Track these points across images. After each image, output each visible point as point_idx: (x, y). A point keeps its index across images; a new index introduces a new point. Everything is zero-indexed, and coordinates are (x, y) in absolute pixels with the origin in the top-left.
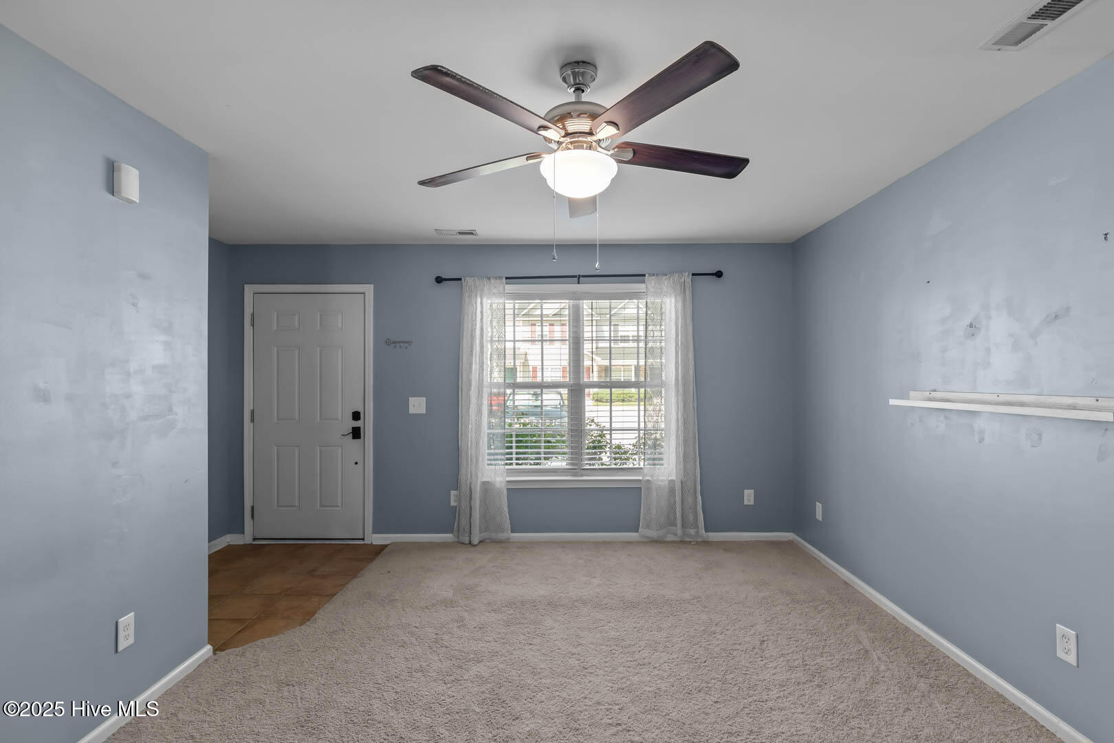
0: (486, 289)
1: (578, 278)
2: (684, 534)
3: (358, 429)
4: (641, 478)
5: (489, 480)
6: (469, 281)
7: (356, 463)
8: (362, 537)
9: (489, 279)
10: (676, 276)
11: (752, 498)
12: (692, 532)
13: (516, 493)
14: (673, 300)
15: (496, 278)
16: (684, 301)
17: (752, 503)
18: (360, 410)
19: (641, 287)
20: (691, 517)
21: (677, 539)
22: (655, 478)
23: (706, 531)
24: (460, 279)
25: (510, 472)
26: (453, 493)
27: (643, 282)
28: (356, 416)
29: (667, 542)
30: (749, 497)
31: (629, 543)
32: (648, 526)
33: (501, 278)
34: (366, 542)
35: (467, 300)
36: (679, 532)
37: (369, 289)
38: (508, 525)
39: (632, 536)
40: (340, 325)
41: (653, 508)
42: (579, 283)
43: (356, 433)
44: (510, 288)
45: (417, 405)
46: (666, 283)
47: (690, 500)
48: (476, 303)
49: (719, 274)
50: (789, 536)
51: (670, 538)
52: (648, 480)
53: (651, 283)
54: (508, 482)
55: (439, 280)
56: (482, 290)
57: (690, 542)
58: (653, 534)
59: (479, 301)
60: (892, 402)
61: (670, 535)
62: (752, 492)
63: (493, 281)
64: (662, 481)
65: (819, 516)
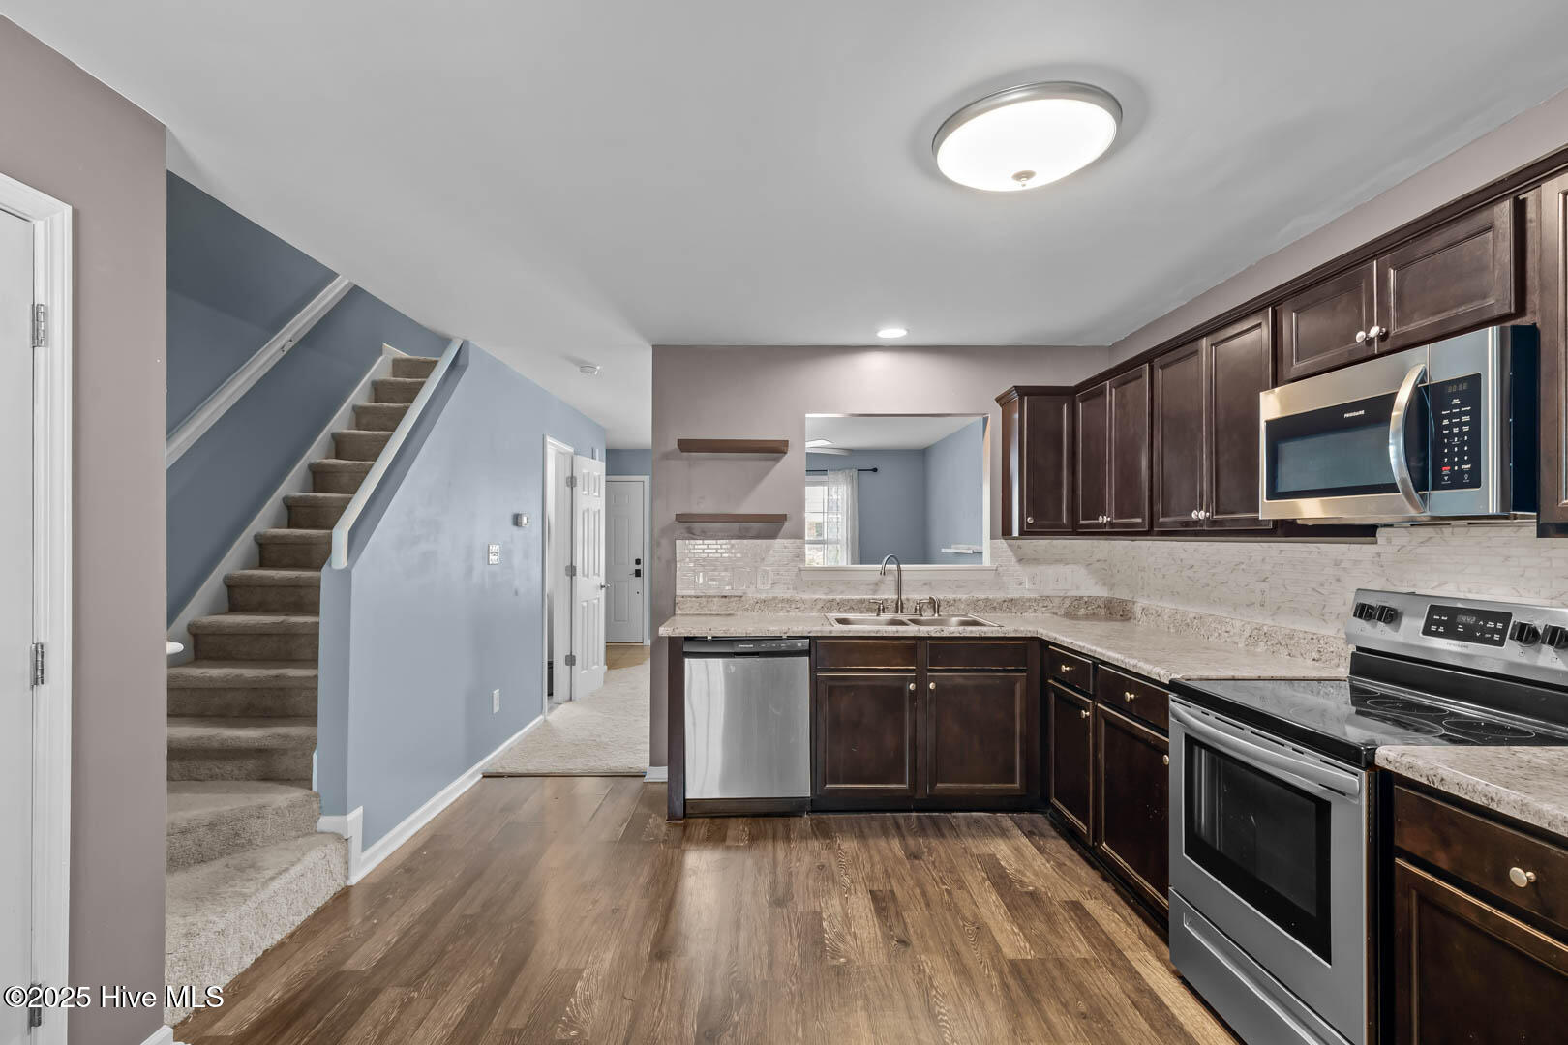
3: (639, 570)
7: (638, 593)
8: (642, 641)
10: (847, 472)
14: (845, 486)
16: (852, 487)
18: (641, 558)
19: (825, 478)
28: (638, 562)
34: (644, 644)
40: (626, 502)
43: (638, 573)
46: (840, 476)
49: (875, 470)
53: (831, 476)
60: (943, 550)
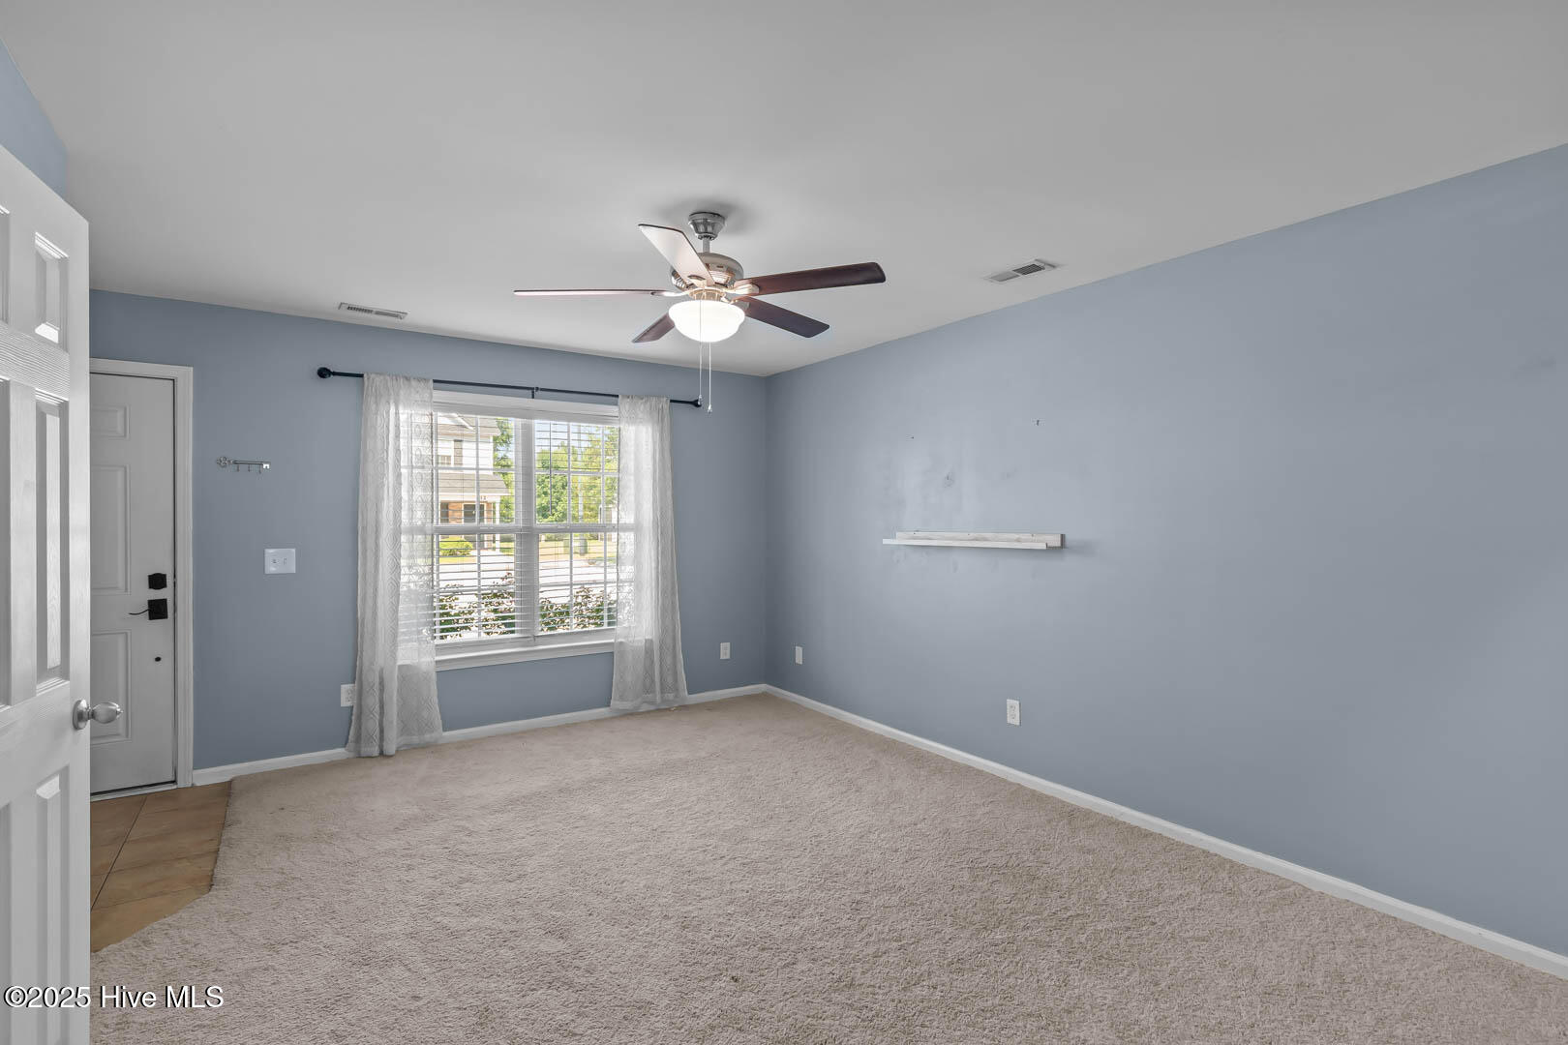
0: (402, 392)
1: (533, 391)
2: (664, 701)
3: (162, 602)
4: (613, 641)
5: (407, 662)
6: (373, 381)
7: (158, 659)
8: (171, 778)
9: (407, 379)
10: (654, 400)
11: (728, 652)
12: (671, 696)
13: (447, 675)
14: (650, 429)
15: (419, 380)
16: (662, 432)
17: (728, 657)
18: (168, 572)
19: (613, 410)
20: (670, 680)
21: (652, 708)
22: (630, 639)
23: (689, 694)
24: (361, 376)
25: (440, 649)
26: (345, 688)
27: (616, 404)
28: (157, 581)
29: (643, 713)
30: (725, 651)
31: (598, 721)
32: (622, 698)
33: (426, 380)
34: (181, 784)
35: (373, 407)
36: (658, 698)
37: (185, 375)
38: (438, 722)
39: (602, 712)
40: (120, 429)
41: (627, 675)
42: (533, 397)
43: (157, 610)
44: (441, 395)
45: (279, 561)
46: (642, 408)
47: (669, 660)
48: (388, 413)
49: (695, 404)
50: (763, 687)
51: (645, 708)
52: (621, 643)
53: (625, 404)
54: (437, 662)
55: (324, 373)
56: (398, 395)
57: (669, 709)
58: (627, 705)
59: (392, 410)
60: (886, 541)
61: (645, 704)
62: (728, 644)
63: (414, 383)
64: (639, 641)
65: (799, 660)
